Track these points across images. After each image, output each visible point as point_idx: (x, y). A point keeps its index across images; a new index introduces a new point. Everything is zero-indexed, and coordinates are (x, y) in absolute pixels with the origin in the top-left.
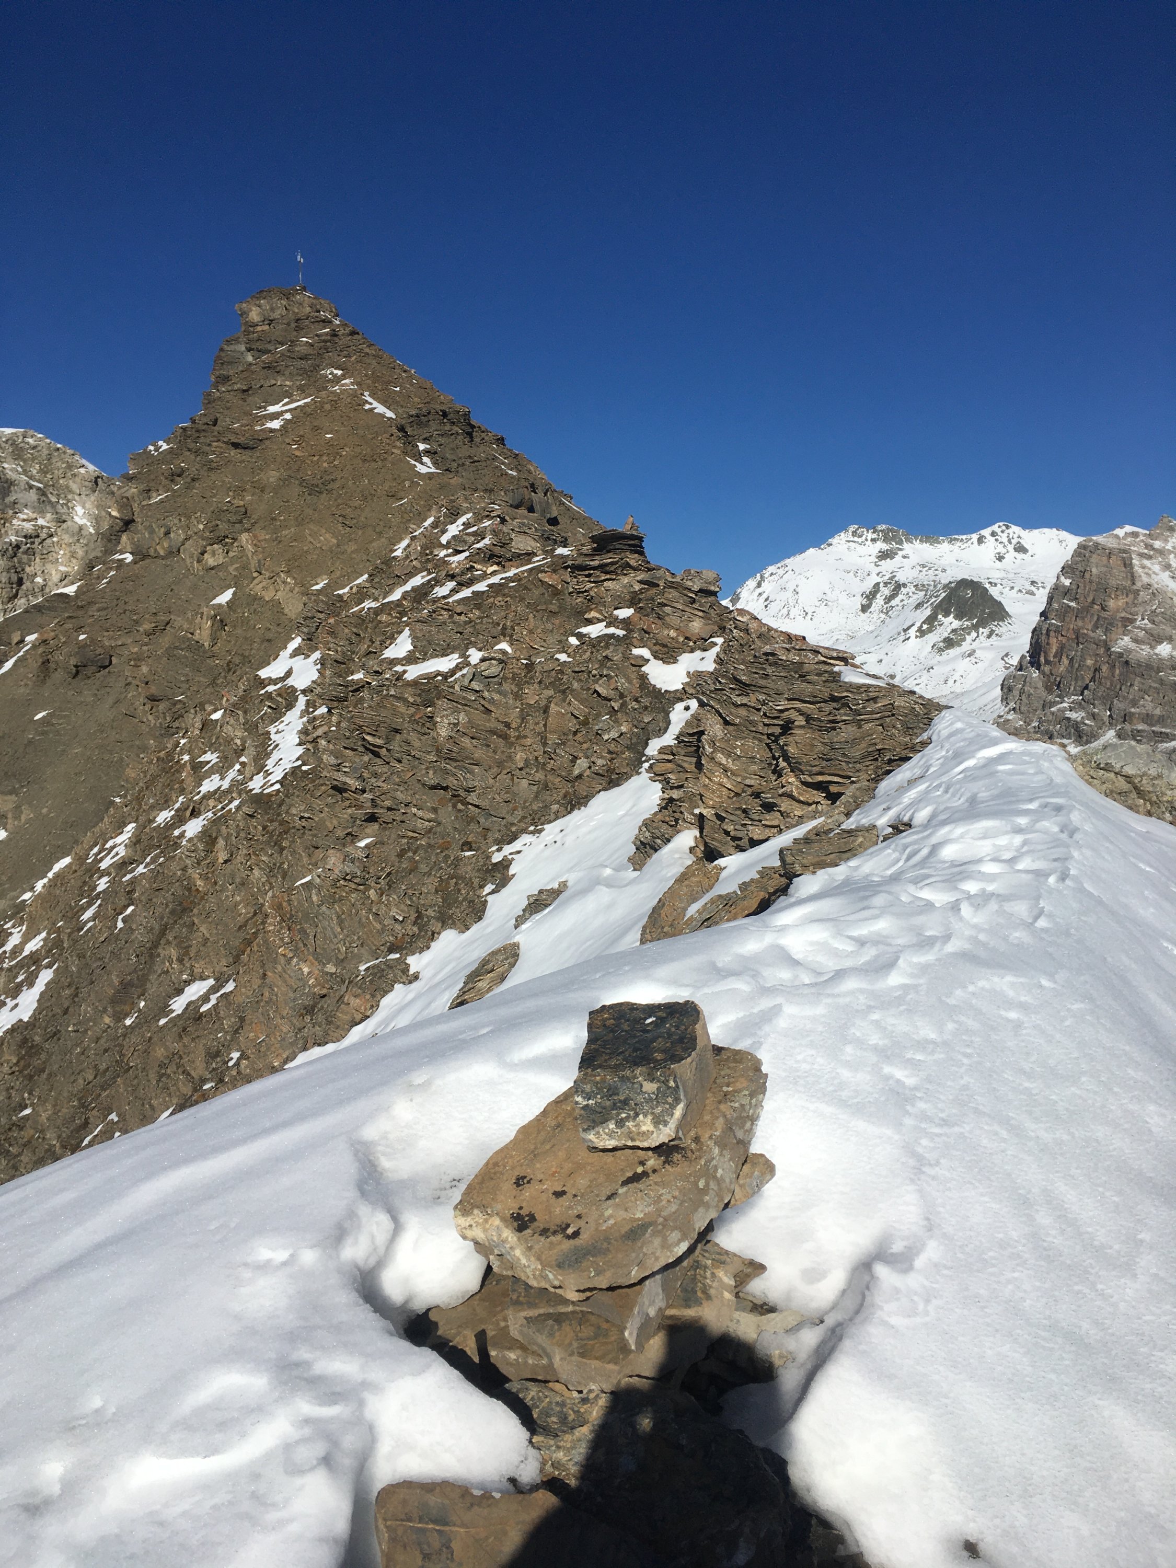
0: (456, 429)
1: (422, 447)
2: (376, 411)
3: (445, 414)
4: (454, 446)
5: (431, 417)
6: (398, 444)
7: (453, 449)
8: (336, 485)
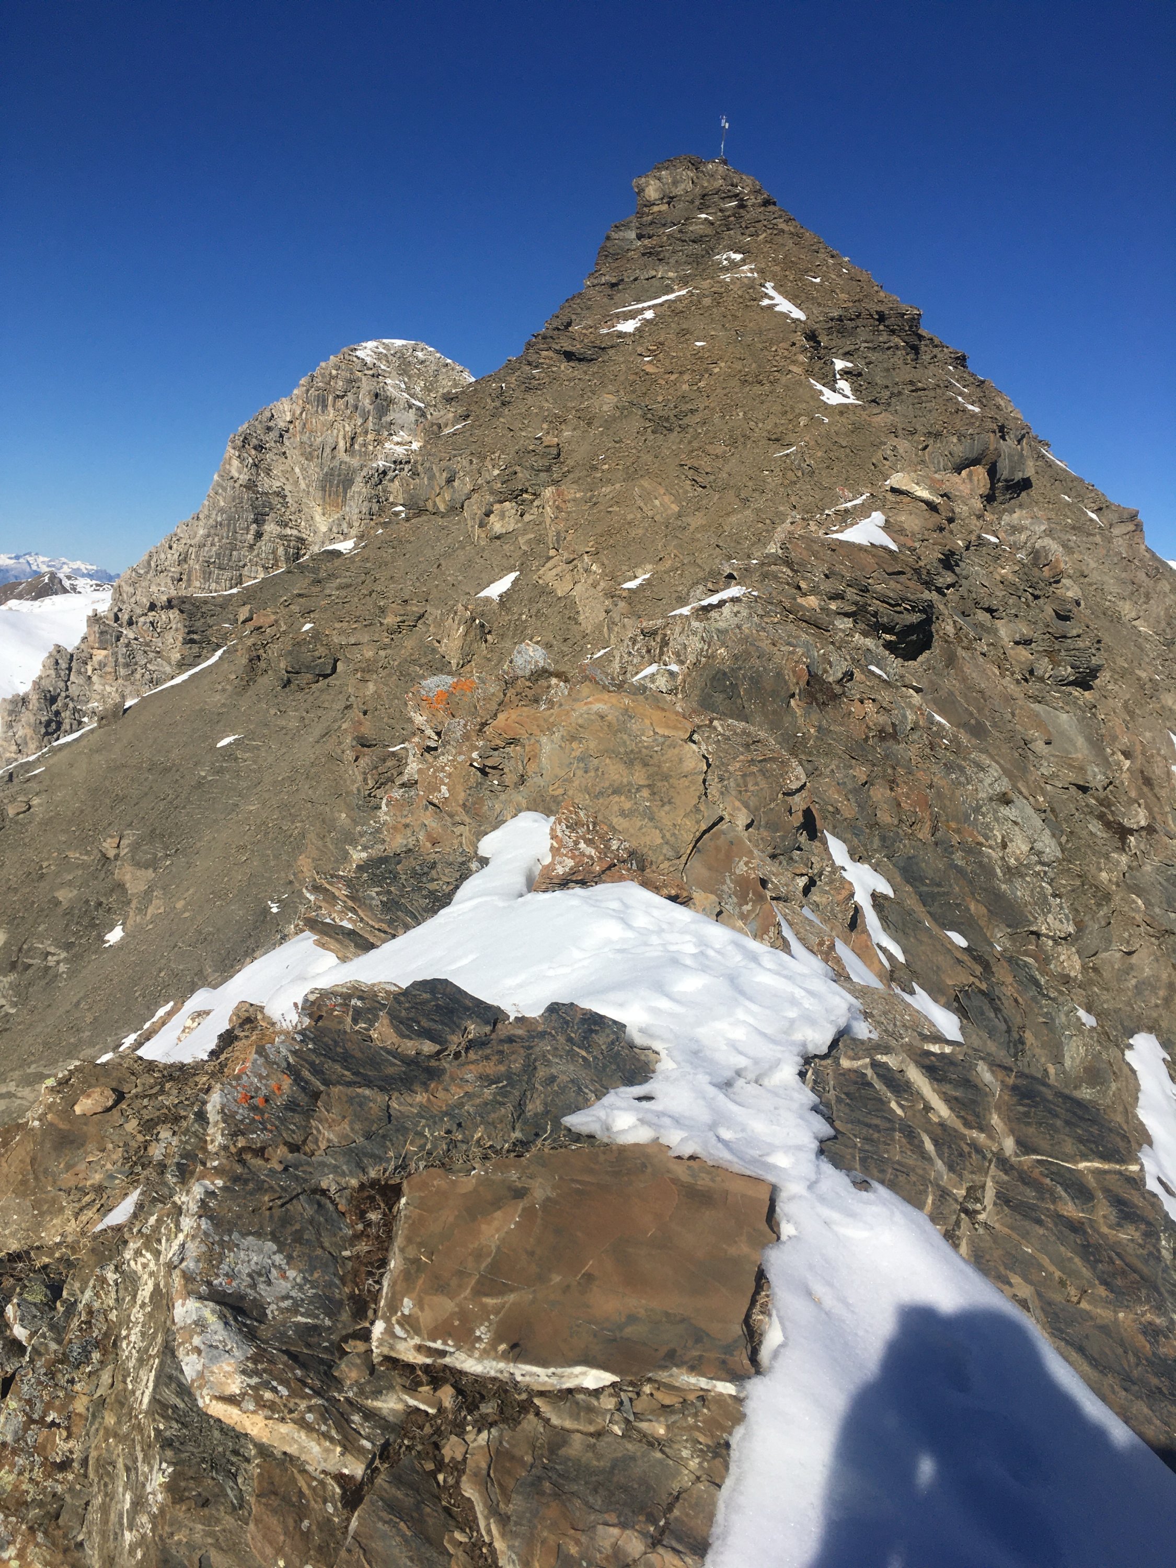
0: (896, 340)
1: (839, 364)
2: (777, 309)
3: (882, 318)
4: (890, 366)
5: (859, 322)
6: (802, 358)
7: (888, 370)
8: (697, 418)
